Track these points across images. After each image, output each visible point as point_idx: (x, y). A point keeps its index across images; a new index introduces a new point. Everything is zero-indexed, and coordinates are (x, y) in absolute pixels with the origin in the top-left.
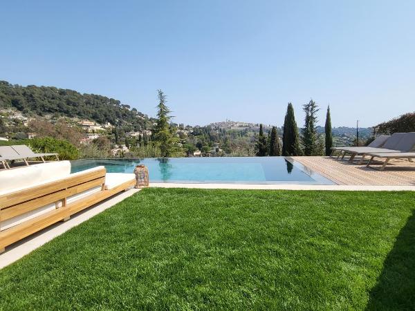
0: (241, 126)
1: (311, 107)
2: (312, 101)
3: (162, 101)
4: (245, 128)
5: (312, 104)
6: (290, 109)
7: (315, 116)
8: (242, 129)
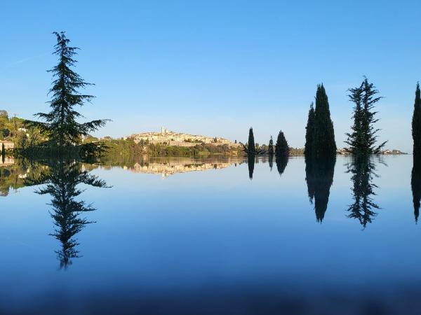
0: (189, 141)
1: (364, 93)
2: (366, 83)
3: (65, 59)
4: (194, 145)
5: (367, 88)
6: (321, 96)
7: (371, 111)
8: (189, 145)
